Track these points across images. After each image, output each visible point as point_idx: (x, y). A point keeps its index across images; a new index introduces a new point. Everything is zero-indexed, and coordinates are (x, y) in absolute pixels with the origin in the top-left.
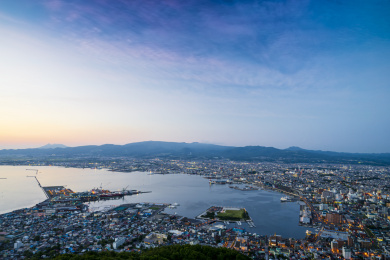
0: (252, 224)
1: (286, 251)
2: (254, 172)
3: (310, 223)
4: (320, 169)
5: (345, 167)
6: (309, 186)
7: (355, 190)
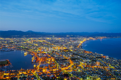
0: (11, 66)
1: (26, 75)
2: (13, 43)
3: (36, 62)
4: (40, 40)
5: (48, 39)
6: (36, 47)
7: (51, 47)
